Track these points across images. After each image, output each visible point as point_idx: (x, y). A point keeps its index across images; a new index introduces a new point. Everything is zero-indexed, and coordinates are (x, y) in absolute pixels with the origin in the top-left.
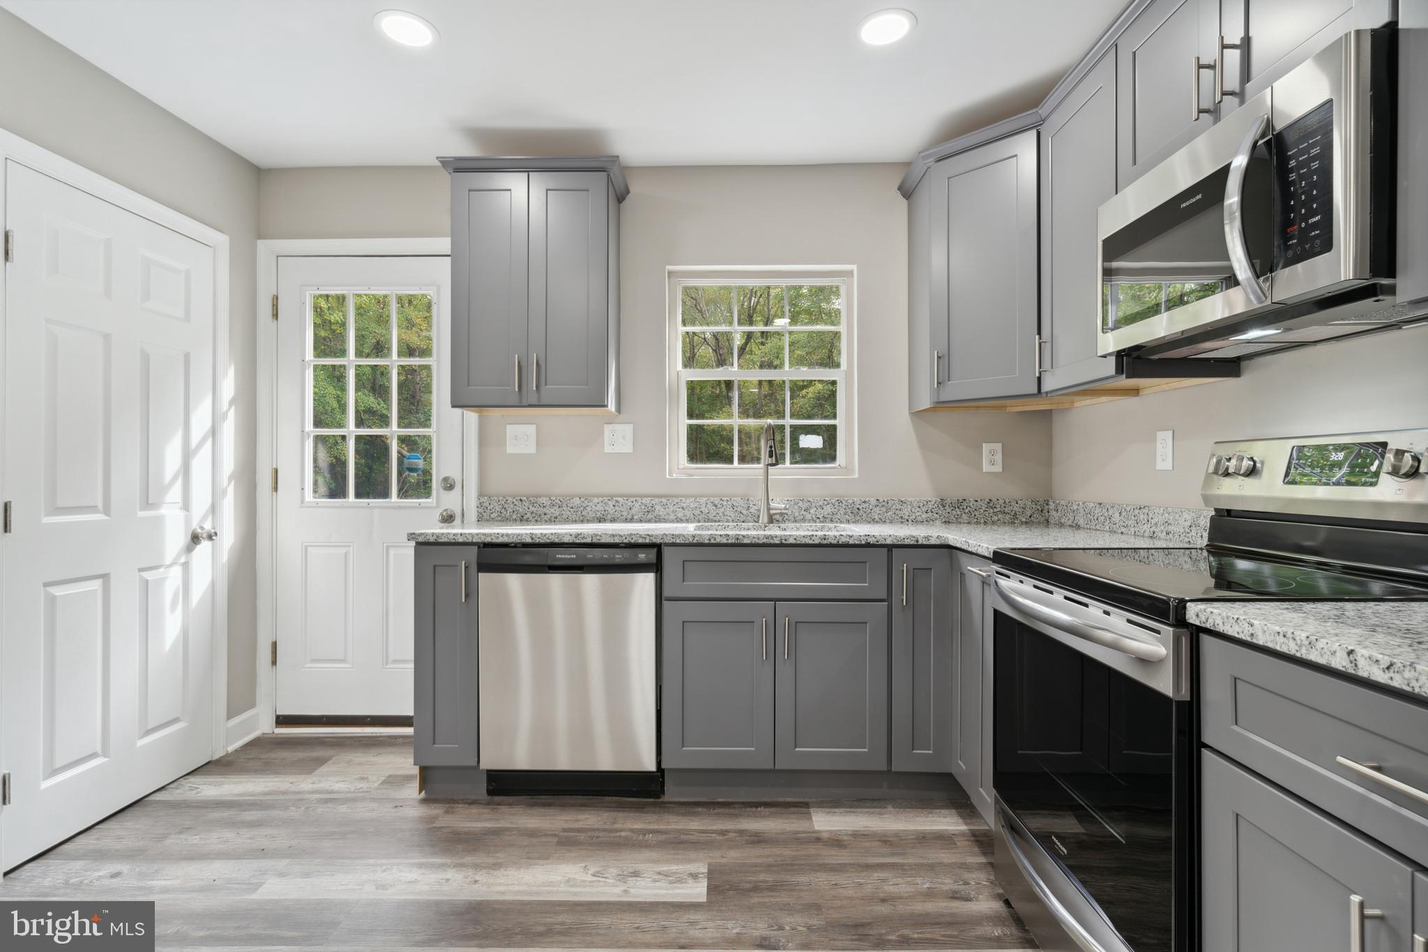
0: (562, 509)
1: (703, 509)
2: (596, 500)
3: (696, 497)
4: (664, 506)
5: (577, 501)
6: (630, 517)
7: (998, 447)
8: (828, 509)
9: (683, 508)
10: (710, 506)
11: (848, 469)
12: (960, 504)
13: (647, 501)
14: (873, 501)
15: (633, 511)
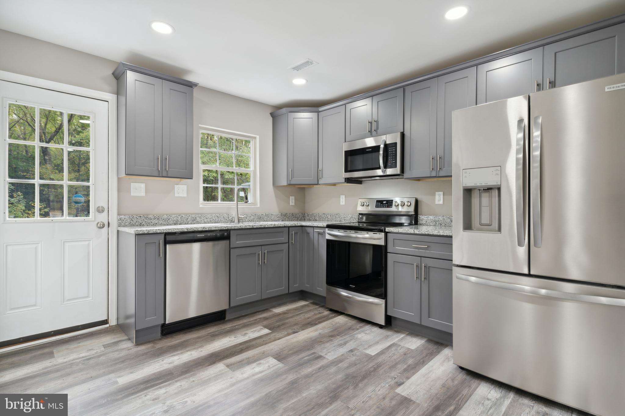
0: (159, 219)
1: (214, 218)
2: (173, 216)
3: (211, 214)
4: (200, 218)
5: (165, 217)
6: (187, 222)
7: (293, 197)
8: (252, 217)
9: (207, 218)
10: (216, 217)
11: (254, 204)
12: (286, 215)
13: (193, 216)
14: (264, 215)
15: (188, 220)
